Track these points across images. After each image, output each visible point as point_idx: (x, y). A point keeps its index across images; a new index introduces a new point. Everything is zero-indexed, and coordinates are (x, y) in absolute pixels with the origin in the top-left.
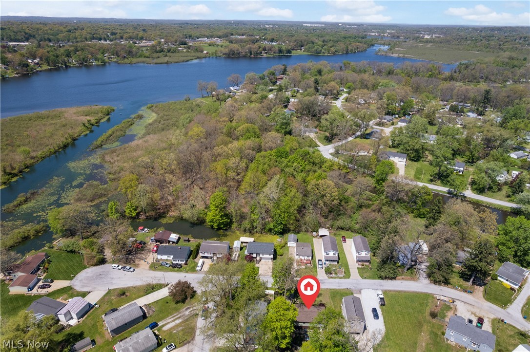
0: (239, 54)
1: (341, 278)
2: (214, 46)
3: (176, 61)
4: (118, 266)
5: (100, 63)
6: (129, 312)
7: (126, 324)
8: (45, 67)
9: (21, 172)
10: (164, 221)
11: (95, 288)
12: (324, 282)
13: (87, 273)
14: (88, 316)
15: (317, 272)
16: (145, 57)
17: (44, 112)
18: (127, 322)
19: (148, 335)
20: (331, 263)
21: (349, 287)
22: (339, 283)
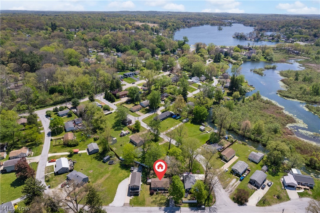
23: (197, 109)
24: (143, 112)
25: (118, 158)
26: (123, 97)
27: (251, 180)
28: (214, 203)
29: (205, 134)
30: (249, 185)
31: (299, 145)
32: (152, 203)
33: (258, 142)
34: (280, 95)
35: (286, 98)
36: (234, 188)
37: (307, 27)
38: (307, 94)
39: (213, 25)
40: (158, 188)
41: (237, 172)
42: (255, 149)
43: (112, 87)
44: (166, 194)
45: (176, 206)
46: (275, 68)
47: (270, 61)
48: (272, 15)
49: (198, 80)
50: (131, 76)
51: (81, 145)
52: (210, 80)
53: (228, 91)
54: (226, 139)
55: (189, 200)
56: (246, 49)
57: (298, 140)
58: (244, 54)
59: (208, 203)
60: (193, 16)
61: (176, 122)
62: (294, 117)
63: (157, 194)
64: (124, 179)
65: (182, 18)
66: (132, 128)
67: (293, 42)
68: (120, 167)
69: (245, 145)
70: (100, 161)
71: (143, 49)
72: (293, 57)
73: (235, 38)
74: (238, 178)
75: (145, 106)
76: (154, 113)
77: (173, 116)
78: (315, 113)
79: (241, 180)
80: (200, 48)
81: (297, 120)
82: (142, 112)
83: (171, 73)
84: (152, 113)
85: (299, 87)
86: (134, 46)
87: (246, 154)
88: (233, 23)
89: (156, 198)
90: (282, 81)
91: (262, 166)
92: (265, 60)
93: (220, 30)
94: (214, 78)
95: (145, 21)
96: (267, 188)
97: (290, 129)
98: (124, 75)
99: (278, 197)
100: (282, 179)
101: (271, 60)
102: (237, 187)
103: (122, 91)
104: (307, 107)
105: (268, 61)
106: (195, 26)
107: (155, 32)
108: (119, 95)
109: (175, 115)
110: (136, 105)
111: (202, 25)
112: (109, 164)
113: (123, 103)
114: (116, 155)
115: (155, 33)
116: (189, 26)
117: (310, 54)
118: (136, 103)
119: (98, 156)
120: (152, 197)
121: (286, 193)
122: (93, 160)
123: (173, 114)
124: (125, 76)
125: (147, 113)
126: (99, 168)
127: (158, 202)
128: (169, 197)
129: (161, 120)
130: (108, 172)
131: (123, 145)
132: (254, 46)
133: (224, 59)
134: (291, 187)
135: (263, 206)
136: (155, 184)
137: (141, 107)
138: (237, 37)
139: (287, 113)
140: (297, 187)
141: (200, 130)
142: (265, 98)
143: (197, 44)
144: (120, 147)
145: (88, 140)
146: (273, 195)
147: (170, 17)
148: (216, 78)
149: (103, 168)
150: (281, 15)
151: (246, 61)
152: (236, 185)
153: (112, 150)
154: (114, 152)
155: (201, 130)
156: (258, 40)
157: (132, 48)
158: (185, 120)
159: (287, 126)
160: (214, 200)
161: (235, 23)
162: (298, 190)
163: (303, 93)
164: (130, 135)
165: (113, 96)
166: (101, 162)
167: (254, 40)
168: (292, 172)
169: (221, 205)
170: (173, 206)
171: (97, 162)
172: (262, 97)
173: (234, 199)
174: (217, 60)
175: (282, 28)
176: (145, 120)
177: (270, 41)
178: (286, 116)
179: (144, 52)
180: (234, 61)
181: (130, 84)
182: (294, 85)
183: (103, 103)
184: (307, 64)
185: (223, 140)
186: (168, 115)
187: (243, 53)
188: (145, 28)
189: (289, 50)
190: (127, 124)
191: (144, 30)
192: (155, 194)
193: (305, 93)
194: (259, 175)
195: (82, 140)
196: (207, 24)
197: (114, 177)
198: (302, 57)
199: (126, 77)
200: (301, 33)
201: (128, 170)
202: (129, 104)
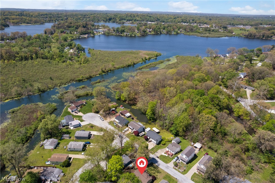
0: (254, 36)
1: (179, 172)
2: (243, 30)
3: (213, 36)
4: (100, 116)
5: (175, 33)
6: (84, 133)
7: (81, 137)
8: (153, 33)
9: (107, 72)
10: (133, 107)
11: (87, 120)
12: (168, 168)
13: (90, 114)
14: (77, 129)
15: (170, 161)
16: (198, 33)
17: (134, 51)
18: (81, 136)
19: (81, 145)
20: (183, 162)
21: (178, 178)
22: (175, 173)
32: (161, 172)
89: (155, 173)
120: (156, 177)
127: (155, 170)
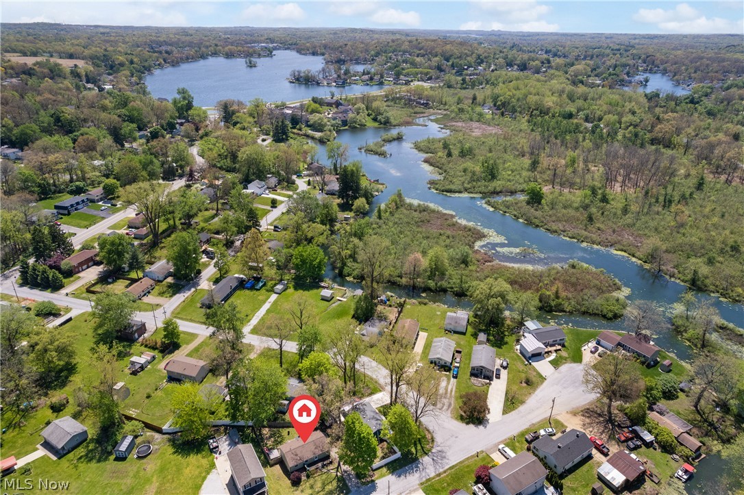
23: (302, 255)
24: (163, 293)
25: (159, 430)
26: (84, 267)
27: (473, 368)
28: (433, 441)
29: (339, 305)
30: (474, 380)
31: (512, 277)
33: (444, 291)
34: (437, 190)
35: (448, 194)
36: (451, 396)
37: (420, 52)
38: (478, 180)
39: (229, 55)
40: (306, 461)
41: (443, 363)
42: (446, 306)
43: (41, 247)
44: (329, 468)
45: (363, 484)
46: (402, 138)
47: (386, 124)
48: (345, 31)
49: (263, 189)
50: (79, 207)
51: (15, 442)
52: (288, 182)
53: (339, 201)
54: (385, 303)
55: (383, 458)
56: (330, 105)
57: (507, 268)
58: (330, 116)
59: (422, 448)
60: (172, 36)
61: (260, 298)
62: (479, 228)
63: (308, 477)
64: (204, 478)
65: (146, 42)
66: (156, 343)
67: (407, 83)
68: (175, 453)
69: (425, 304)
70: (106, 459)
71: (83, 130)
72: (422, 113)
73: (294, 83)
74: (448, 373)
75: (161, 279)
76: (193, 290)
77: (248, 285)
78: (505, 212)
79: (455, 377)
80: (234, 113)
81: (485, 231)
82: (161, 294)
83: (191, 180)
84: (189, 290)
85: (461, 168)
86: (52, 125)
87: (437, 322)
88: (275, 49)
89: (312, 487)
90: (426, 161)
91: (475, 336)
92: (376, 124)
93: (251, 67)
94: (294, 177)
95: (37, 52)
96: (504, 373)
97: (482, 251)
98: (56, 207)
99: (528, 382)
100: (518, 347)
101: (388, 123)
102: (456, 392)
103: (73, 251)
104: (488, 203)
105: (382, 126)
106: (188, 62)
107: (87, 82)
108: (71, 267)
109: (249, 280)
110: (134, 281)
111: (203, 57)
112: (139, 458)
113: (94, 285)
114: (148, 426)
115: (89, 86)
116: (173, 62)
117: (445, 104)
118: (133, 275)
119: (91, 451)
120: (300, 488)
121: (535, 370)
122: (82, 466)
123: (244, 281)
124: (61, 211)
125: (174, 294)
126: (113, 481)
128: (337, 471)
129: (222, 301)
130: (148, 481)
131: (153, 395)
132: (344, 97)
133: (294, 133)
134: (537, 356)
135: (514, 408)
136: (296, 455)
137: (152, 282)
138: (298, 80)
139: (463, 222)
140: (546, 353)
141: (322, 299)
142: (415, 202)
143: (223, 103)
144: (147, 401)
145: (31, 417)
146: (518, 381)
147: (112, 41)
148: (298, 176)
149: (127, 476)
150: (362, 31)
151: (340, 130)
152: (452, 389)
153: (129, 418)
154: (140, 421)
155: (324, 299)
156: (343, 82)
157: (48, 131)
158: (279, 287)
159: (476, 248)
160: (429, 436)
161: (278, 49)
162: (547, 357)
163: (472, 180)
164: (159, 363)
165: (51, 273)
166: (110, 464)
167: (335, 84)
168: (527, 328)
169: (447, 440)
170: (359, 487)
171: (98, 468)
172: (408, 200)
173: (462, 418)
174: (280, 135)
175: (376, 57)
176: (178, 313)
177: (368, 85)
178: (466, 229)
179: (91, 138)
180: (318, 135)
181: (86, 230)
182: (450, 165)
183: (25, 299)
184: (451, 124)
185: (380, 308)
186: (234, 284)
187: (329, 114)
188: (51, 71)
189: (410, 100)
190: (136, 335)
191: (51, 78)
192: (304, 478)
193: (474, 178)
194: (483, 354)
195: (8, 427)
196: (215, 54)
197: (174, 485)
198: (436, 111)
199: (66, 212)
200: (414, 64)
201: (203, 450)
202: (110, 283)
